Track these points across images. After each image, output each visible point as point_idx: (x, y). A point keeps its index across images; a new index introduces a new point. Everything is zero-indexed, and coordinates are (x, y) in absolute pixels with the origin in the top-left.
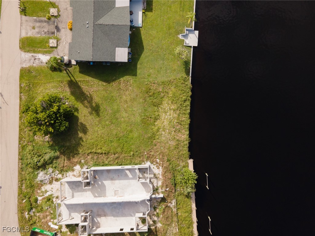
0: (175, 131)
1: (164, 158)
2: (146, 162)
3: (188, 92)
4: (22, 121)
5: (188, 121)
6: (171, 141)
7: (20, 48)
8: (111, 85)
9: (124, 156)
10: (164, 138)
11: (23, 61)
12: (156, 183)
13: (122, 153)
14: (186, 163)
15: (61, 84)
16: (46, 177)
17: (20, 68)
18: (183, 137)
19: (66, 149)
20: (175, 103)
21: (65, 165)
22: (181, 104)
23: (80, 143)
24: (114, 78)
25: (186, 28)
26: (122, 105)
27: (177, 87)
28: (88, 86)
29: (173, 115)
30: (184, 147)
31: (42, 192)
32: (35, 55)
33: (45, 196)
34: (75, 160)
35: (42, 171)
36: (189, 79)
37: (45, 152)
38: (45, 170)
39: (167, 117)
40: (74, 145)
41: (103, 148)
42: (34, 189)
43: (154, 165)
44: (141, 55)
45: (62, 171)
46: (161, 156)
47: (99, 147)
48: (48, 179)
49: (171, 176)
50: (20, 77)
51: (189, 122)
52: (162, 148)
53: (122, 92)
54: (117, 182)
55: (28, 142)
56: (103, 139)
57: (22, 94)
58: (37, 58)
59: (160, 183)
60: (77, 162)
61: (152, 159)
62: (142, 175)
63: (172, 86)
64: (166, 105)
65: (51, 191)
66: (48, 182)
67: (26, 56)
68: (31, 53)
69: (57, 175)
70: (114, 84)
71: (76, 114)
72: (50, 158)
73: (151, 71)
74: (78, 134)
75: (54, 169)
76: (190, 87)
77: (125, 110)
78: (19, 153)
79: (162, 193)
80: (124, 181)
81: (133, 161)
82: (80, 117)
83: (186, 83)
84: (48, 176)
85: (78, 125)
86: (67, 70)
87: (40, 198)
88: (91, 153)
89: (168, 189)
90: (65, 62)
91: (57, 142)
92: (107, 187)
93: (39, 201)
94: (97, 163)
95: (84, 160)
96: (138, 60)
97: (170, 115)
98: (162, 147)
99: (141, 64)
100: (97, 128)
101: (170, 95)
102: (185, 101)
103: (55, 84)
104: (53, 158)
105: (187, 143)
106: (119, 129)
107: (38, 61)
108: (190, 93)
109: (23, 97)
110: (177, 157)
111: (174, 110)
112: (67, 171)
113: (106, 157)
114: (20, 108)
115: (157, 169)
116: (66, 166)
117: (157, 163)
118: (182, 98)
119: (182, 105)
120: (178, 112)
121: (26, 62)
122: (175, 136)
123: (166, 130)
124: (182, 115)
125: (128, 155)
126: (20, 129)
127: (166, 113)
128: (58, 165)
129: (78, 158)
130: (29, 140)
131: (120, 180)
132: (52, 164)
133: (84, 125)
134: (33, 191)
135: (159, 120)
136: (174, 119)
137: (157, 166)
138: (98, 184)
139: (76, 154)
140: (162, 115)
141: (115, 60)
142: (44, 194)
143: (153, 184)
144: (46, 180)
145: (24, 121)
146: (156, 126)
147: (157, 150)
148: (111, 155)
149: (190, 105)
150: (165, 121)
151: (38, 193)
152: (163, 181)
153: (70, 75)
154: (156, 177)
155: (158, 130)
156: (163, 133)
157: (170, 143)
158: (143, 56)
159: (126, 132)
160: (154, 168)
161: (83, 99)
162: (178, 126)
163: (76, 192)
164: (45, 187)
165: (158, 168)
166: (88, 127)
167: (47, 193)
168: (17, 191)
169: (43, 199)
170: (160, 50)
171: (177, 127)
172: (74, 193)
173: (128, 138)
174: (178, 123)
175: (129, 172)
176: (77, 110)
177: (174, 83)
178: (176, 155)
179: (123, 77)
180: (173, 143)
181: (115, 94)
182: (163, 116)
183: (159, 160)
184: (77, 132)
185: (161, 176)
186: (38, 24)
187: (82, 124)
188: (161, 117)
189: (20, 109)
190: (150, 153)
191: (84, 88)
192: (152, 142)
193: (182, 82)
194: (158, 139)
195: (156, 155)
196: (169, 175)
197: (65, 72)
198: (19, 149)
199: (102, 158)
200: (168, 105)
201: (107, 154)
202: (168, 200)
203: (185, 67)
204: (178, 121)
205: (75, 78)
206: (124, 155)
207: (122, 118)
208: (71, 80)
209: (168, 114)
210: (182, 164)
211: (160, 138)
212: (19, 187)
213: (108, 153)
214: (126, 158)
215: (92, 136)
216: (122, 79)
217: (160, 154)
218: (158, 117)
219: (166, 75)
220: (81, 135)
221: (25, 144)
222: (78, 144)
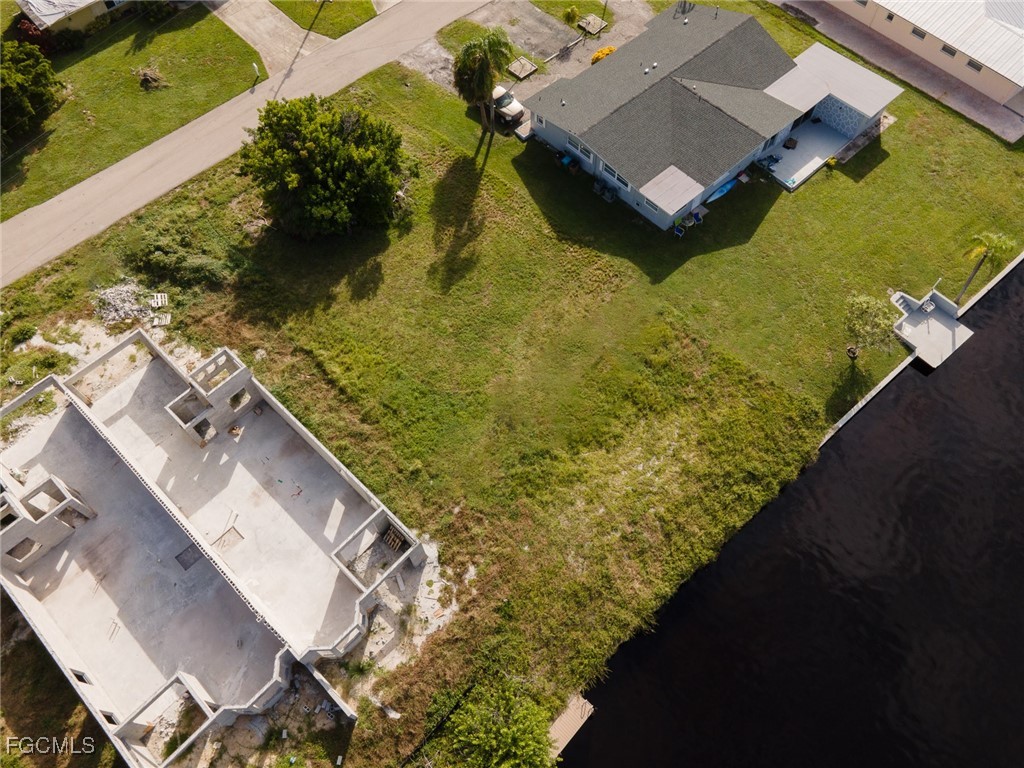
0: (624, 538)
1: (497, 586)
2: (427, 536)
3: (788, 464)
5: (706, 555)
6: (581, 560)
7: (440, 32)
8: (561, 245)
9: (384, 452)
10: (564, 524)
11: (417, 54)
12: (381, 647)
13: (388, 435)
14: (554, 694)
15: (437, 148)
16: (127, 305)
17: (391, 61)
18: (637, 585)
19: (262, 289)
20: (711, 453)
21: (206, 320)
22: (728, 475)
23: (314, 307)
24: (587, 238)
25: (935, 291)
26: (536, 315)
27: (760, 414)
28: (497, 201)
29: (666, 483)
30: (608, 626)
31: (65, 332)
33: (57, 348)
34: (247, 333)
35: (141, 282)
36: (823, 429)
37: (205, 248)
38: (149, 287)
39: (640, 468)
40: (292, 297)
41: (354, 374)
42: (59, 308)
43: (443, 575)
44: (725, 246)
45: (178, 329)
46: (494, 569)
47: (345, 360)
48: (121, 313)
49: (457, 680)
50: (371, 74)
51: (704, 559)
52: (526, 548)
53: (573, 284)
54: (271, 506)
55: (206, 199)
56: (383, 352)
59: (392, 662)
60: (244, 340)
61: (455, 548)
62: (371, 566)
63: (745, 396)
64: (673, 429)
65: (84, 350)
66: (114, 319)
67: (434, 52)
68: (451, 53)
69: (154, 327)
70: (573, 253)
71: (393, 234)
72: (198, 270)
73: (716, 304)
74: (337, 282)
75: (172, 305)
76: (808, 453)
77: (531, 334)
78: (156, 202)
79: (364, 707)
80: (296, 527)
81: (392, 492)
82: (391, 249)
83: (805, 432)
84: (136, 307)
85: (363, 262)
86: (489, 134)
87: (37, 341)
88: (309, 353)
89: (394, 715)
90: (504, 110)
91: (264, 253)
92: (225, 492)
93: (23, 346)
94: (288, 394)
95: (268, 354)
96: (705, 250)
97: (657, 473)
98: (531, 545)
99: (702, 266)
100: (401, 310)
101: (712, 415)
102: (752, 478)
103: (425, 139)
104: (205, 277)
105: (631, 627)
106: (459, 367)
108: (792, 473)
110: (546, 631)
111: (686, 472)
112: (189, 339)
113: (334, 403)
115: (439, 600)
116: (205, 325)
117: (459, 578)
118: (748, 458)
119: (731, 481)
120: (694, 488)
121: (420, 60)
122: (611, 559)
123: (597, 504)
124: (701, 513)
125: (401, 460)
126: (227, 159)
127: (650, 452)
128: (194, 304)
129: (261, 334)
130: (214, 196)
131: (287, 510)
132: (184, 288)
133: (380, 273)
134: (51, 308)
135: (608, 452)
136: (658, 498)
137: (446, 589)
138: (215, 458)
139: (270, 320)
140: (632, 448)
141: (641, 186)
142: (61, 342)
143: (366, 638)
144: (117, 310)
146: (579, 462)
147: (506, 537)
148: (351, 412)
149: (757, 508)
150: (623, 473)
151: (54, 324)
152: (413, 663)
153: (483, 149)
154: (403, 624)
155: (569, 480)
156: (578, 502)
157: (570, 559)
158: (728, 253)
159: (468, 391)
160: (430, 584)
161: (451, 218)
162: (653, 530)
163: (133, 418)
164: (89, 327)
165: (444, 603)
166: (383, 287)
167: (70, 342)
168: (24, 274)
169: (41, 349)
170: (796, 279)
171: (646, 535)
172: (127, 417)
173: (455, 413)
174: (661, 519)
175: (345, 513)
176: (406, 228)
177: (760, 392)
178: (552, 622)
179: (614, 254)
180: (580, 572)
181: (548, 275)
182: (630, 452)
183: (478, 574)
184: (342, 276)
185: (424, 638)
186: (530, 22)
187: (378, 267)
188: (620, 450)
190: (471, 524)
191: (486, 199)
192: (514, 495)
193: (793, 414)
194: (544, 505)
195: (483, 546)
196: (453, 667)
197: (479, 133)
198: (167, 195)
199: (319, 395)
200: (681, 436)
201: (347, 398)
202: (352, 758)
203: (839, 387)
204: (668, 517)
205: (489, 162)
206: (387, 448)
207: (499, 349)
208: (473, 160)
209: (655, 463)
210: (538, 680)
211: (552, 510)
212: (43, 268)
213: (350, 399)
214: (384, 461)
215: (365, 319)
216: (606, 257)
217: (499, 558)
218: (613, 442)
219: (758, 351)
220: (342, 289)
221: (195, 195)
222: (305, 305)
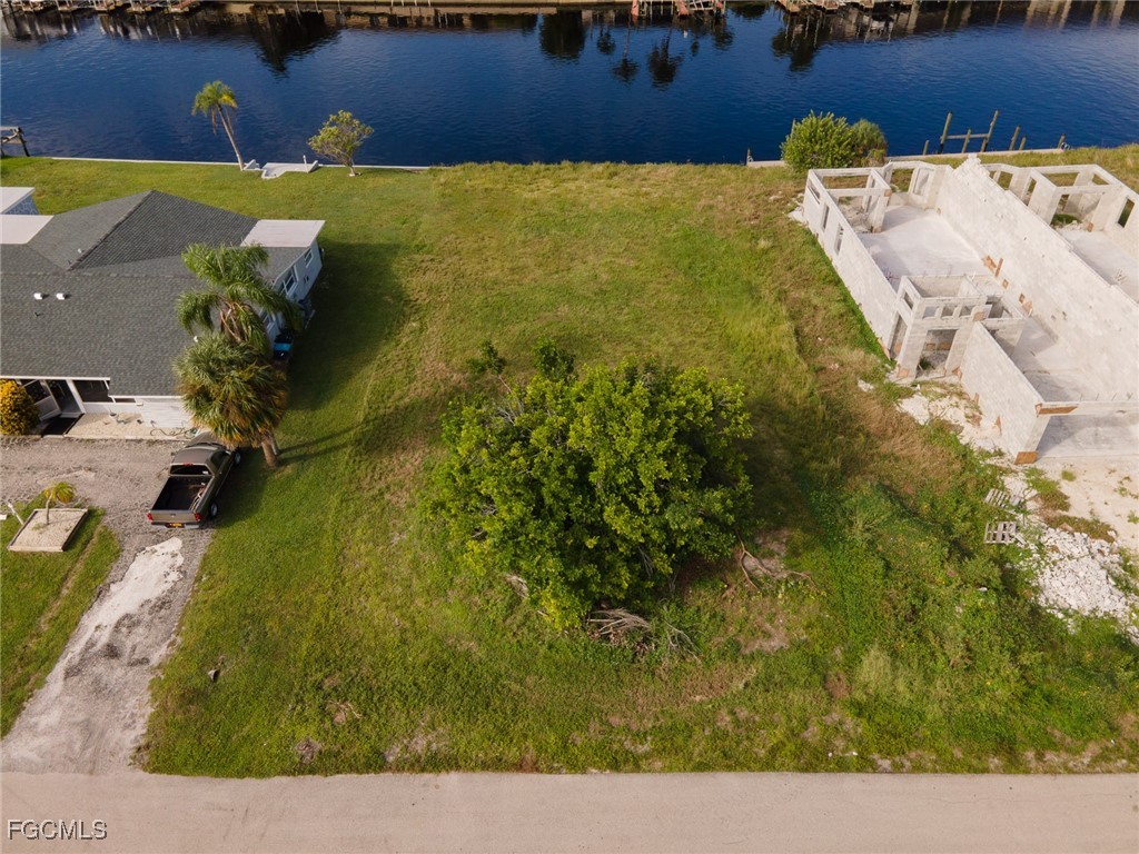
4: (643, 749)
8: (421, 307)
11: (77, 747)
15: (367, 492)
17: (141, 774)
24: (388, 299)
32: (75, 650)
55: (829, 695)
57: (394, 753)
58: (104, 638)
68: (41, 683)
69: (1020, 499)
95: (855, 381)
99: (347, 236)
107: (140, 630)
109: (420, 745)
114: (519, 767)
117: (786, 200)
121: (100, 720)
126: (729, 768)
137: (800, 201)
139: (830, 409)
145: (640, 736)
183: (769, 195)
189: (536, 769)
198: (918, 768)
